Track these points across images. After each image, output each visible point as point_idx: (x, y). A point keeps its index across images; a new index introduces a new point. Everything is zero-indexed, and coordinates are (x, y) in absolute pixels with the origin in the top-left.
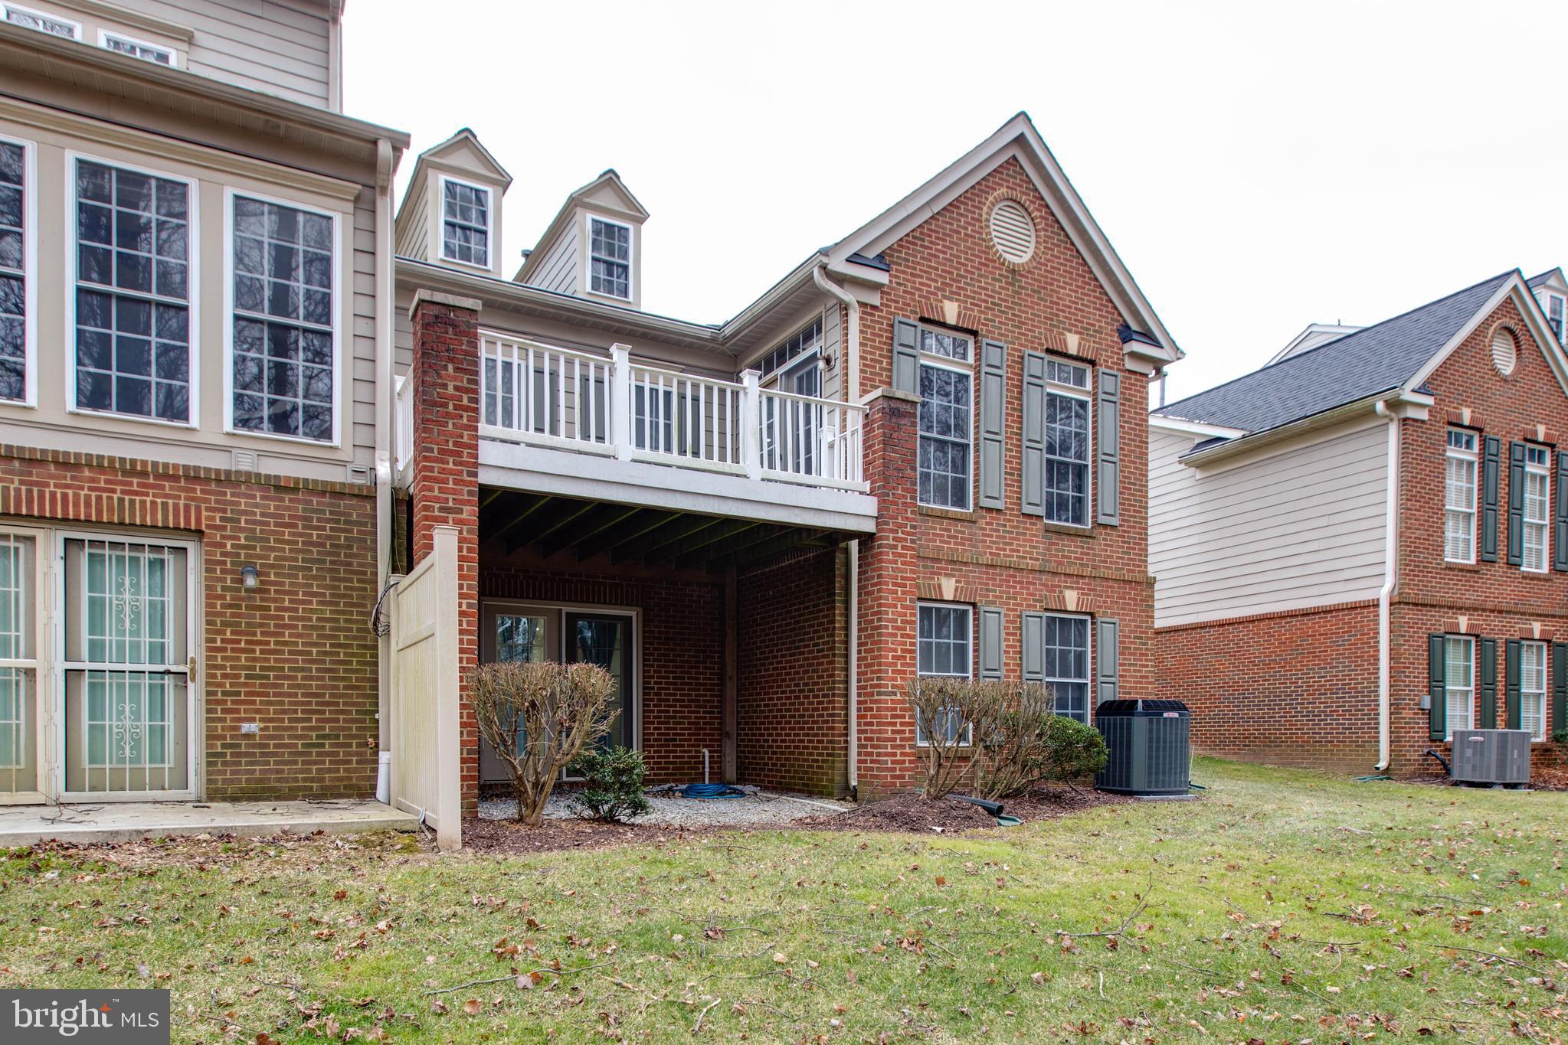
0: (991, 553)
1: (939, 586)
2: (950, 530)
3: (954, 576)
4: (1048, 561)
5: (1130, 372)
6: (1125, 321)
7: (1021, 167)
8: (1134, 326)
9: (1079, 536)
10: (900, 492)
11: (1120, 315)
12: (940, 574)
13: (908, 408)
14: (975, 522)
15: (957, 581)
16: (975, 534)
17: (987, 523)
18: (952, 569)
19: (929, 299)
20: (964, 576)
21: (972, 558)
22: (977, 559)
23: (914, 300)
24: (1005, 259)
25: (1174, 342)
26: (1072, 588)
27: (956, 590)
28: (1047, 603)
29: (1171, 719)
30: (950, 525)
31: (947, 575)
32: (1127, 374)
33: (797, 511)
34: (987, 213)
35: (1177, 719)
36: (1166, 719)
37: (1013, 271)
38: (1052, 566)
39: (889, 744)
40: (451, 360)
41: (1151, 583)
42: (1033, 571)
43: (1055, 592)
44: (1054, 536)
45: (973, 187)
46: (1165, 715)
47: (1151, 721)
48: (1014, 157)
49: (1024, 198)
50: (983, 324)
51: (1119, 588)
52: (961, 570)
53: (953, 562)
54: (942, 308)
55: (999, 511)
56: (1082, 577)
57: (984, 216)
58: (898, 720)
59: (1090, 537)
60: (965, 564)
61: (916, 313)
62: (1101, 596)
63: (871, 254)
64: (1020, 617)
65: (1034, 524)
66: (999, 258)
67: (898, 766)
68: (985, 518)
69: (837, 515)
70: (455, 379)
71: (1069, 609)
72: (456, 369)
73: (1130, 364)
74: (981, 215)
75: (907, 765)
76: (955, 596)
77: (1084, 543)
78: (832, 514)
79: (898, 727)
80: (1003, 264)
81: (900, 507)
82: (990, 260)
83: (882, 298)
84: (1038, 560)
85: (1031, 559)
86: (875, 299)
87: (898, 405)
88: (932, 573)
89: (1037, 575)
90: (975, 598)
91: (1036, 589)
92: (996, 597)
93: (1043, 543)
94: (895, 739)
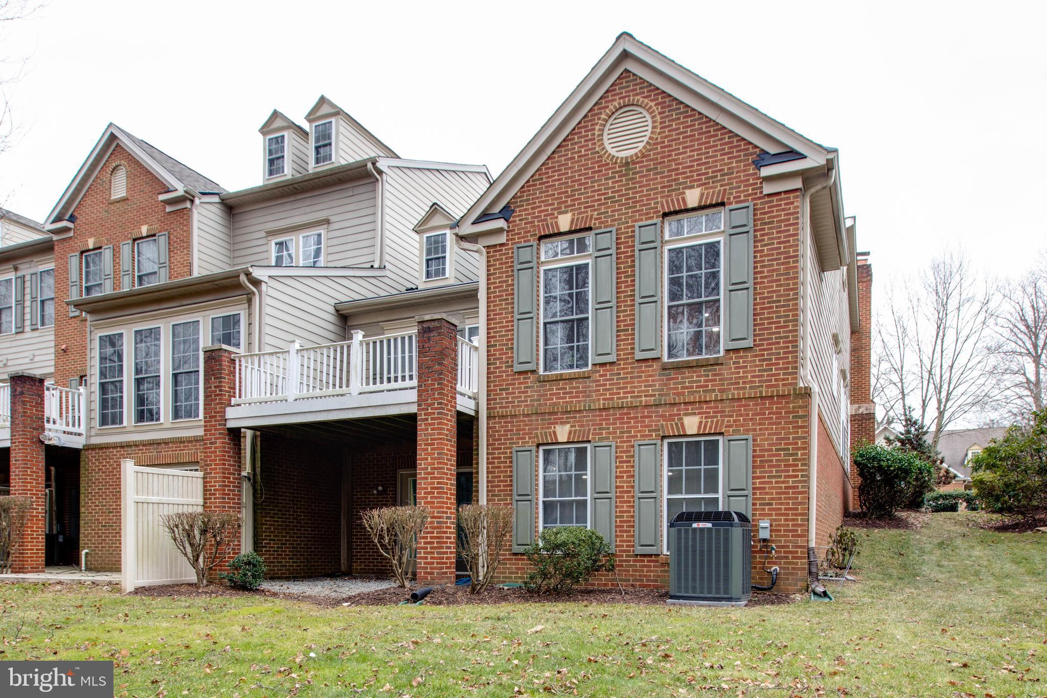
0: (604, 399)
1: (555, 433)
2: (566, 388)
3: (568, 423)
4: (665, 395)
5: (769, 195)
6: (762, 150)
7: (634, 75)
8: (772, 150)
9: (703, 366)
10: (430, 382)
11: (756, 147)
12: (557, 423)
13: (436, 324)
14: (589, 377)
15: (571, 427)
16: (589, 387)
17: (601, 376)
18: (567, 418)
19: (546, 220)
20: (578, 422)
21: (585, 406)
22: (589, 406)
23: (534, 226)
24: (618, 158)
25: (819, 146)
26: (694, 414)
27: (570, 433)
28: (664, 432)
29: (702, 530)
30: (566, 384)
31: (562, 423)
32: (766, 199)
33: (370, 409)
34: (599, 130)
35: (709, 529)
36: (695, 529)
37: (627, 163)
38: (671, 399)
39: (422, 551)
40: (213, 375)
41: (807, 394)
42: (646, 406)
43: (674, 420)
44: (672, 372)
45: (586, 116)
46: (695, 525)
47: (679, 531)
48: (626, 71)
49: (636, 98)
50: (596, 219)
51: (756, 405)
52: (575, 417)
53: (567, 412)
54: (556, 223)
55: (612, 363)
56: (706, 402)
57: (597, 133)
58: (429, 535)
59: (717, 364)
60: (580, 411)
61: (535, 235)
62: (732, 416)
63: (496, 210)
64: (633, 446)
65: (650, 366)
66: (611, 160)
67: (429, 566)
68: (599, 371)
69: (394, 406)
70: (214, 383)
71: (688, 433)
72: (215, 378)
73: (768, 189)
74: (594, 134)
75: (435, 565)
76: (569, 438)
77: (710, 371)
78: (392, 407)
79: (429, 540)
80: (616, 163)
81: (430, 392)
82: (603, 163)
83: (508, 236)
84: (654, 395)
85: (645, 396)
86: (503, 239)
87: (429, 324)
88: (549, 424)
89: (654, 409)
90: (588, 437)
91: (652, 421)
92: (610, 433)
93: (659, 380)
94: (427, 548)
